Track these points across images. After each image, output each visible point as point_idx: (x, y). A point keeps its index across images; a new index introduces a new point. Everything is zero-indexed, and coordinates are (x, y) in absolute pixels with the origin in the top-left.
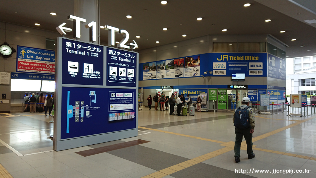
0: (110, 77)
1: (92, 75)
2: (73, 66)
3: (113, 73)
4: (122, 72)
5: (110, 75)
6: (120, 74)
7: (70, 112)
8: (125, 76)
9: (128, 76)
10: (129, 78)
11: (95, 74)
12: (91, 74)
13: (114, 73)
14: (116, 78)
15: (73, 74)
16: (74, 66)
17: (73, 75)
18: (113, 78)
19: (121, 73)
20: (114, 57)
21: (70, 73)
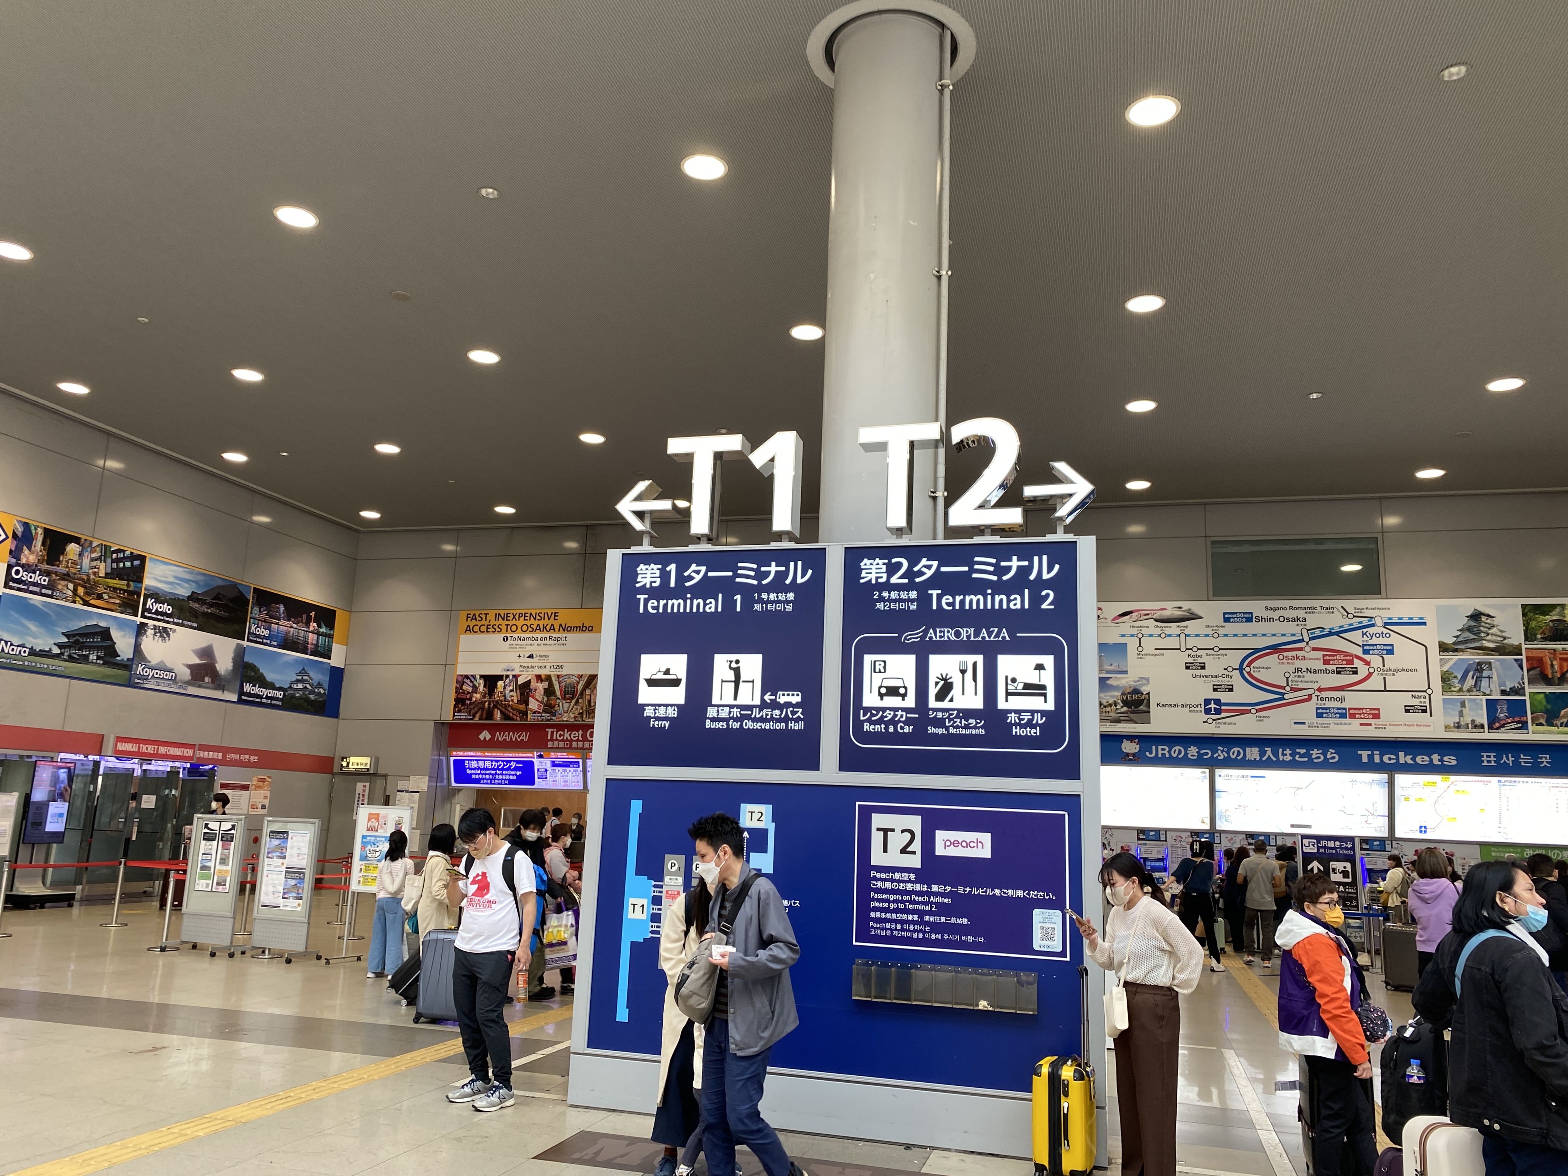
0: (869, 720)
1: (756, 713)
2: (660, 676)
3: (883, 691)
4: (956, 679)
5: (866, 704)
6: (940, 697)
7: (638, 909)
8: (976, 702)
9: (1002, 705)
10: (1013, 717)
11: (774, 705)
12: (750, 708)
13: (893, 691)
14: (908, 722)
15: (661, 712)
16: (667, 672)
17: (658, 719)
18: (887, 724)
19: (946, 688)
20: (894, 595)
21: (649, 712)
